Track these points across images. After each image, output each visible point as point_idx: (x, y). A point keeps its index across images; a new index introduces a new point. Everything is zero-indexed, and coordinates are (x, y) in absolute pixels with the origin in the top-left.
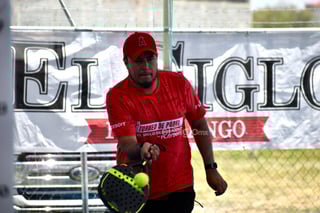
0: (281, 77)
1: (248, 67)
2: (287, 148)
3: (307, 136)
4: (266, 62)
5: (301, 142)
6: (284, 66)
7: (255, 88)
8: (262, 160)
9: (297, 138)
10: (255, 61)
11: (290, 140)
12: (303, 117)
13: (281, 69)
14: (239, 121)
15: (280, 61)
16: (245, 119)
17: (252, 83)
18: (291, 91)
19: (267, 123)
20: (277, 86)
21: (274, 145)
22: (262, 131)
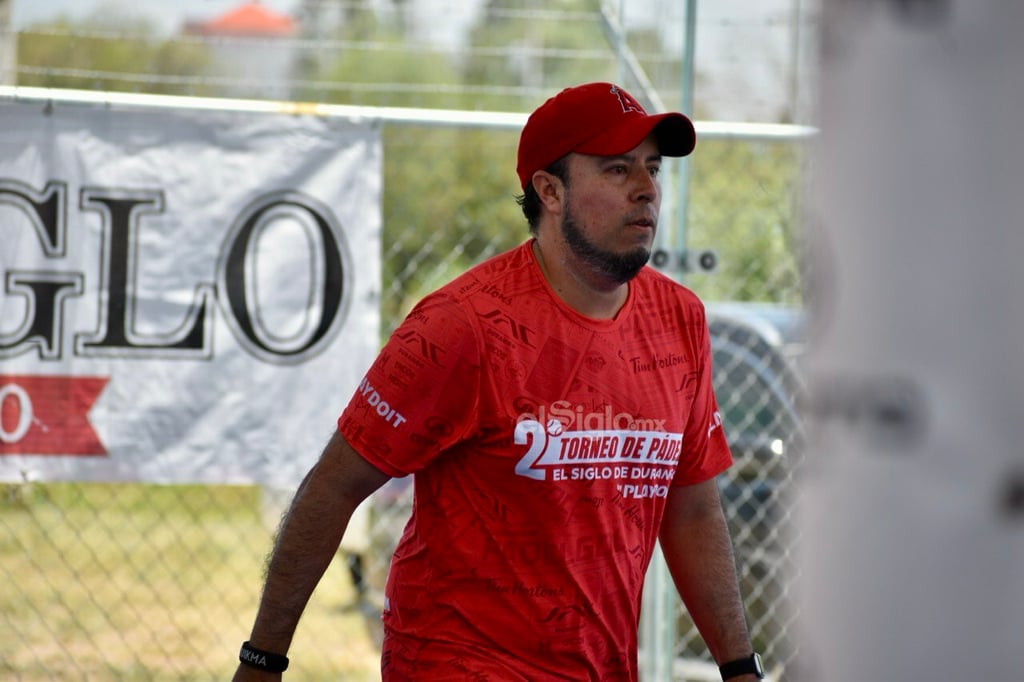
0: (155, 253)
1: (49, 213)
2: (163, 481)
3: (231, 446)
4: (109, 203)
5: (212, 462)
6: (166, 218)
7: (72, 284)
8: (47, 516)
9: (199, 449)
10: (73, 198)
11: (175, 455)
12: (223, 385)
13: (158, 227)
14: (13, 389)
15: (155, 200)
16: (33, 384)
17: (61, 266)
18: (186, 297)
19: (105, 397)
20: (142, 281)
21: (124, 468)
22: (86, 424)
